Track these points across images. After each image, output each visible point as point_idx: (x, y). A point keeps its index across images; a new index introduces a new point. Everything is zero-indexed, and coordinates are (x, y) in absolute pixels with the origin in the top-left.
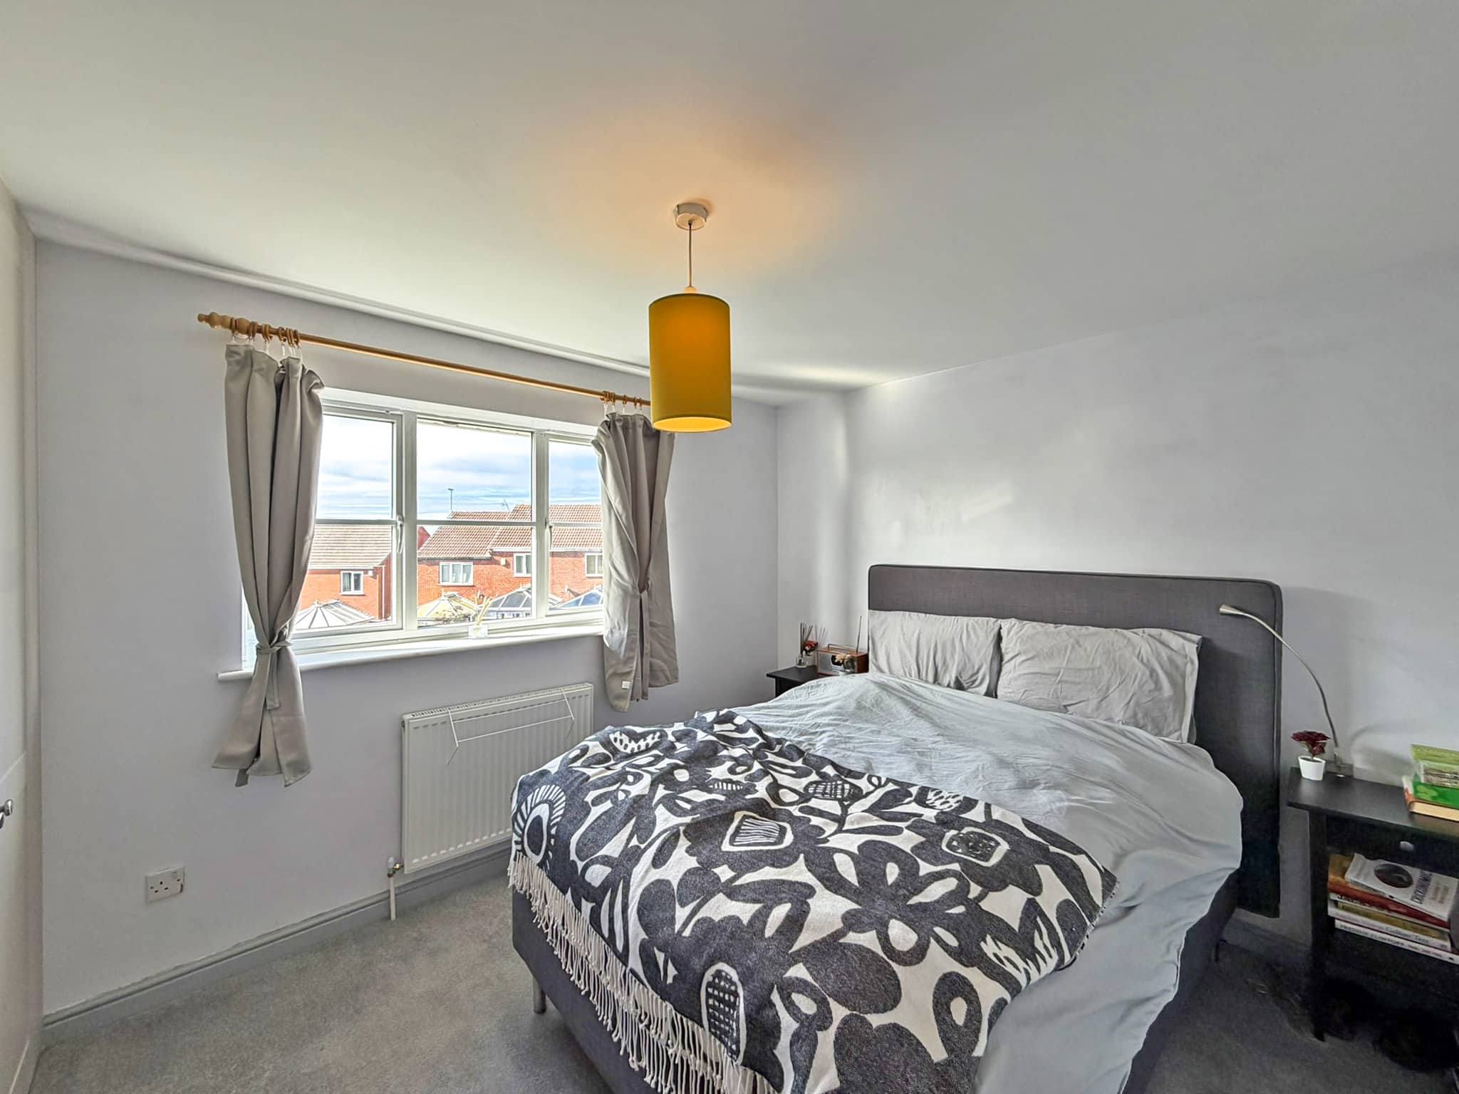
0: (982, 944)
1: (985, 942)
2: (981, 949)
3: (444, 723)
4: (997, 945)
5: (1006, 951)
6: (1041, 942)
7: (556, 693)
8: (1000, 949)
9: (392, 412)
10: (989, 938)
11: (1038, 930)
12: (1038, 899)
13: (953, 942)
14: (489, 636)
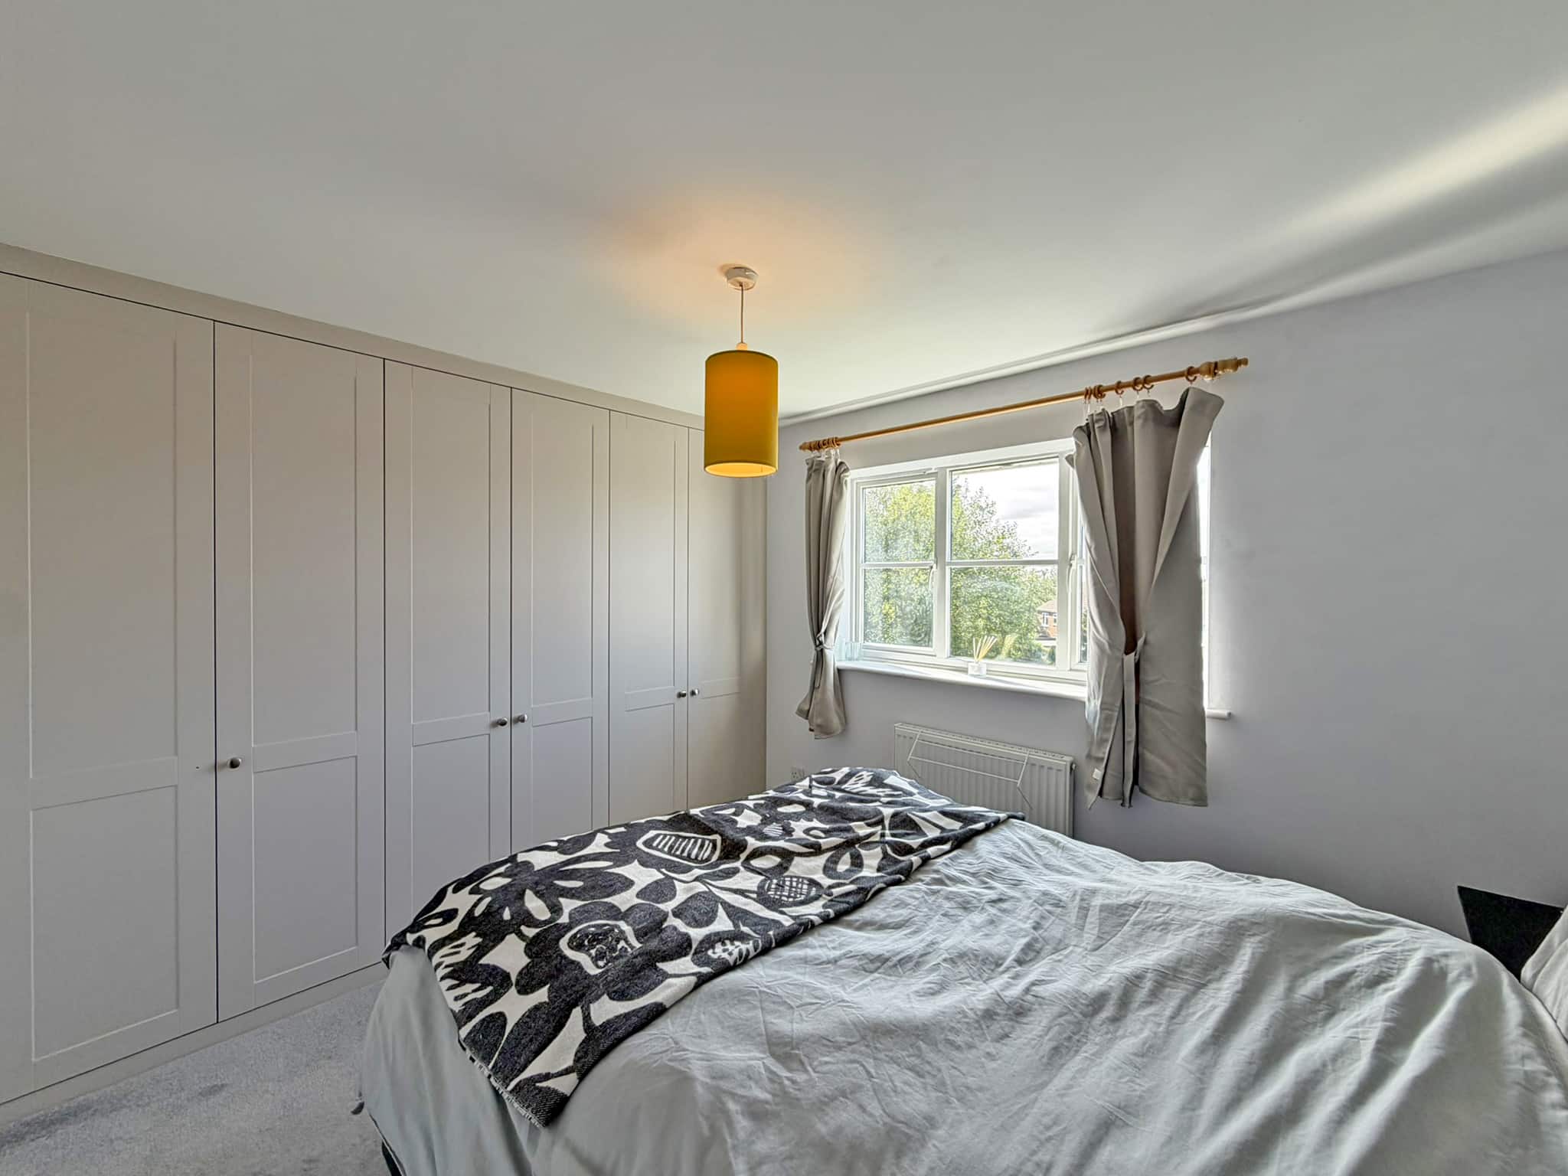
0: (474, 934)
1: (476, 936)
2: (470, 932)
3: (911, 738)
4: (473, 947)
5: (465, 954)
6: (470, 991)
7: (1016, 752)
8: (469, 949)
9: (927, 472)
10: (479, 940)
11: (480, 987)
12: (513, 990)
13: (478, 912)
14: (987, 676)
